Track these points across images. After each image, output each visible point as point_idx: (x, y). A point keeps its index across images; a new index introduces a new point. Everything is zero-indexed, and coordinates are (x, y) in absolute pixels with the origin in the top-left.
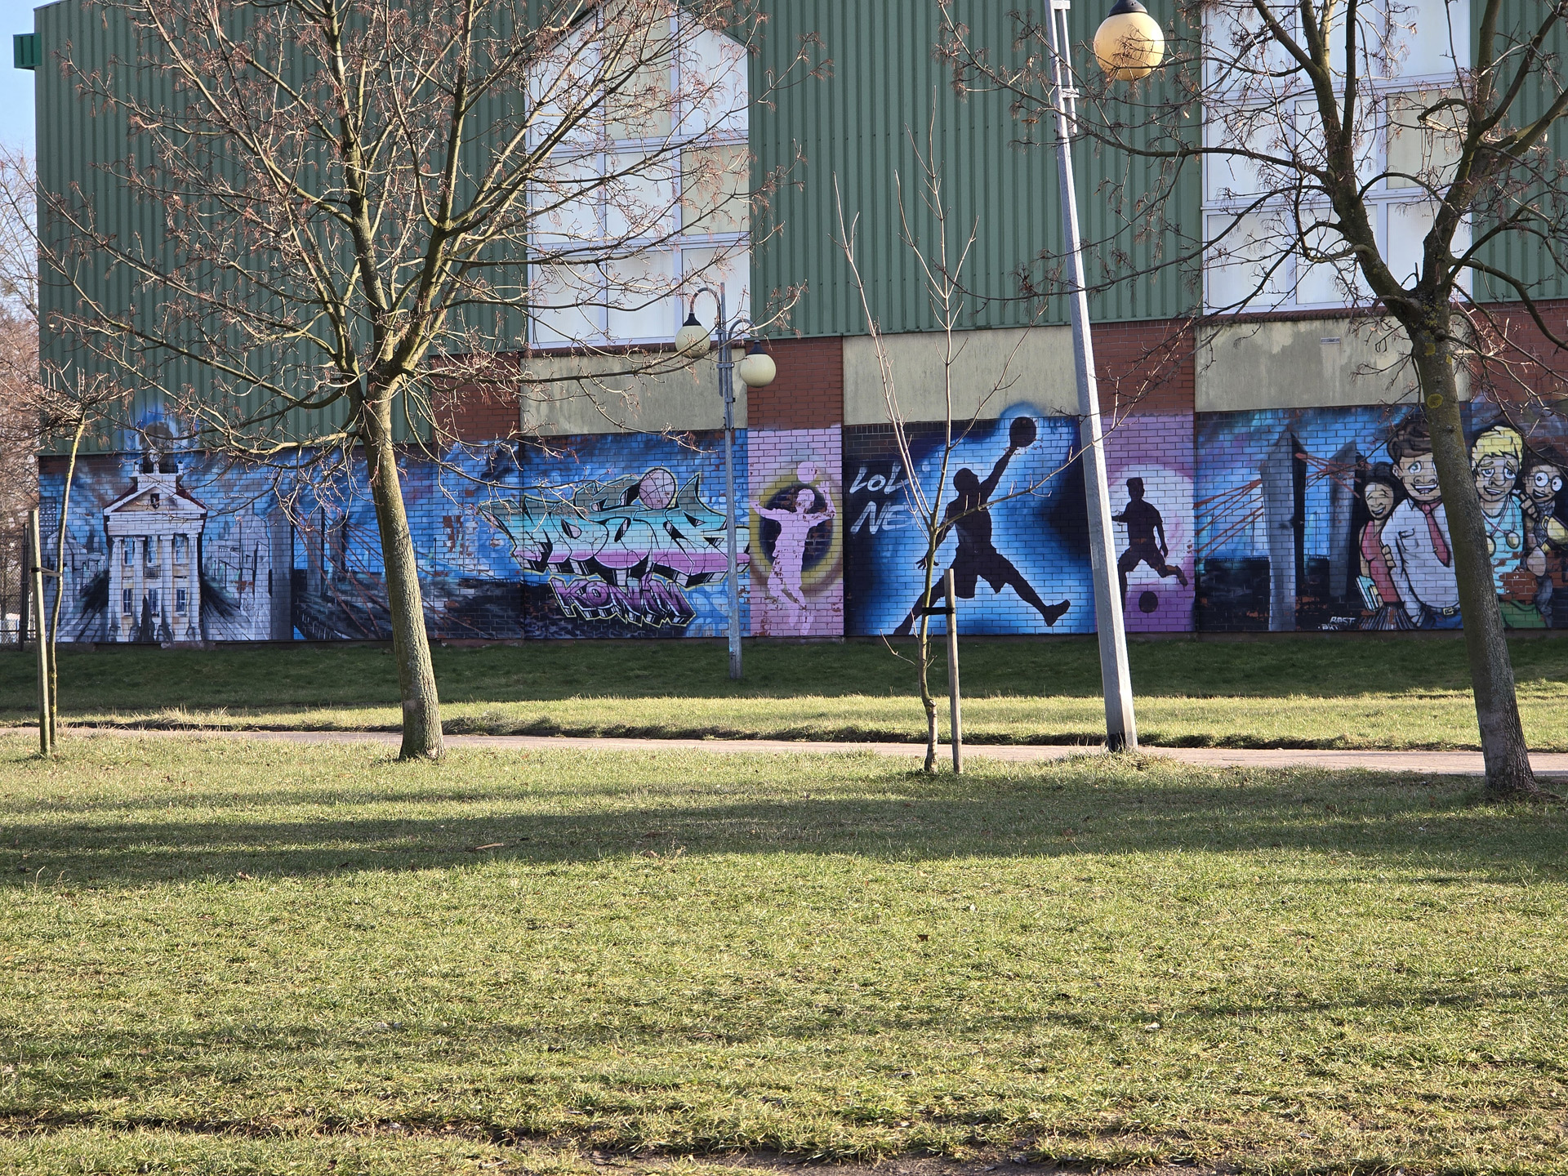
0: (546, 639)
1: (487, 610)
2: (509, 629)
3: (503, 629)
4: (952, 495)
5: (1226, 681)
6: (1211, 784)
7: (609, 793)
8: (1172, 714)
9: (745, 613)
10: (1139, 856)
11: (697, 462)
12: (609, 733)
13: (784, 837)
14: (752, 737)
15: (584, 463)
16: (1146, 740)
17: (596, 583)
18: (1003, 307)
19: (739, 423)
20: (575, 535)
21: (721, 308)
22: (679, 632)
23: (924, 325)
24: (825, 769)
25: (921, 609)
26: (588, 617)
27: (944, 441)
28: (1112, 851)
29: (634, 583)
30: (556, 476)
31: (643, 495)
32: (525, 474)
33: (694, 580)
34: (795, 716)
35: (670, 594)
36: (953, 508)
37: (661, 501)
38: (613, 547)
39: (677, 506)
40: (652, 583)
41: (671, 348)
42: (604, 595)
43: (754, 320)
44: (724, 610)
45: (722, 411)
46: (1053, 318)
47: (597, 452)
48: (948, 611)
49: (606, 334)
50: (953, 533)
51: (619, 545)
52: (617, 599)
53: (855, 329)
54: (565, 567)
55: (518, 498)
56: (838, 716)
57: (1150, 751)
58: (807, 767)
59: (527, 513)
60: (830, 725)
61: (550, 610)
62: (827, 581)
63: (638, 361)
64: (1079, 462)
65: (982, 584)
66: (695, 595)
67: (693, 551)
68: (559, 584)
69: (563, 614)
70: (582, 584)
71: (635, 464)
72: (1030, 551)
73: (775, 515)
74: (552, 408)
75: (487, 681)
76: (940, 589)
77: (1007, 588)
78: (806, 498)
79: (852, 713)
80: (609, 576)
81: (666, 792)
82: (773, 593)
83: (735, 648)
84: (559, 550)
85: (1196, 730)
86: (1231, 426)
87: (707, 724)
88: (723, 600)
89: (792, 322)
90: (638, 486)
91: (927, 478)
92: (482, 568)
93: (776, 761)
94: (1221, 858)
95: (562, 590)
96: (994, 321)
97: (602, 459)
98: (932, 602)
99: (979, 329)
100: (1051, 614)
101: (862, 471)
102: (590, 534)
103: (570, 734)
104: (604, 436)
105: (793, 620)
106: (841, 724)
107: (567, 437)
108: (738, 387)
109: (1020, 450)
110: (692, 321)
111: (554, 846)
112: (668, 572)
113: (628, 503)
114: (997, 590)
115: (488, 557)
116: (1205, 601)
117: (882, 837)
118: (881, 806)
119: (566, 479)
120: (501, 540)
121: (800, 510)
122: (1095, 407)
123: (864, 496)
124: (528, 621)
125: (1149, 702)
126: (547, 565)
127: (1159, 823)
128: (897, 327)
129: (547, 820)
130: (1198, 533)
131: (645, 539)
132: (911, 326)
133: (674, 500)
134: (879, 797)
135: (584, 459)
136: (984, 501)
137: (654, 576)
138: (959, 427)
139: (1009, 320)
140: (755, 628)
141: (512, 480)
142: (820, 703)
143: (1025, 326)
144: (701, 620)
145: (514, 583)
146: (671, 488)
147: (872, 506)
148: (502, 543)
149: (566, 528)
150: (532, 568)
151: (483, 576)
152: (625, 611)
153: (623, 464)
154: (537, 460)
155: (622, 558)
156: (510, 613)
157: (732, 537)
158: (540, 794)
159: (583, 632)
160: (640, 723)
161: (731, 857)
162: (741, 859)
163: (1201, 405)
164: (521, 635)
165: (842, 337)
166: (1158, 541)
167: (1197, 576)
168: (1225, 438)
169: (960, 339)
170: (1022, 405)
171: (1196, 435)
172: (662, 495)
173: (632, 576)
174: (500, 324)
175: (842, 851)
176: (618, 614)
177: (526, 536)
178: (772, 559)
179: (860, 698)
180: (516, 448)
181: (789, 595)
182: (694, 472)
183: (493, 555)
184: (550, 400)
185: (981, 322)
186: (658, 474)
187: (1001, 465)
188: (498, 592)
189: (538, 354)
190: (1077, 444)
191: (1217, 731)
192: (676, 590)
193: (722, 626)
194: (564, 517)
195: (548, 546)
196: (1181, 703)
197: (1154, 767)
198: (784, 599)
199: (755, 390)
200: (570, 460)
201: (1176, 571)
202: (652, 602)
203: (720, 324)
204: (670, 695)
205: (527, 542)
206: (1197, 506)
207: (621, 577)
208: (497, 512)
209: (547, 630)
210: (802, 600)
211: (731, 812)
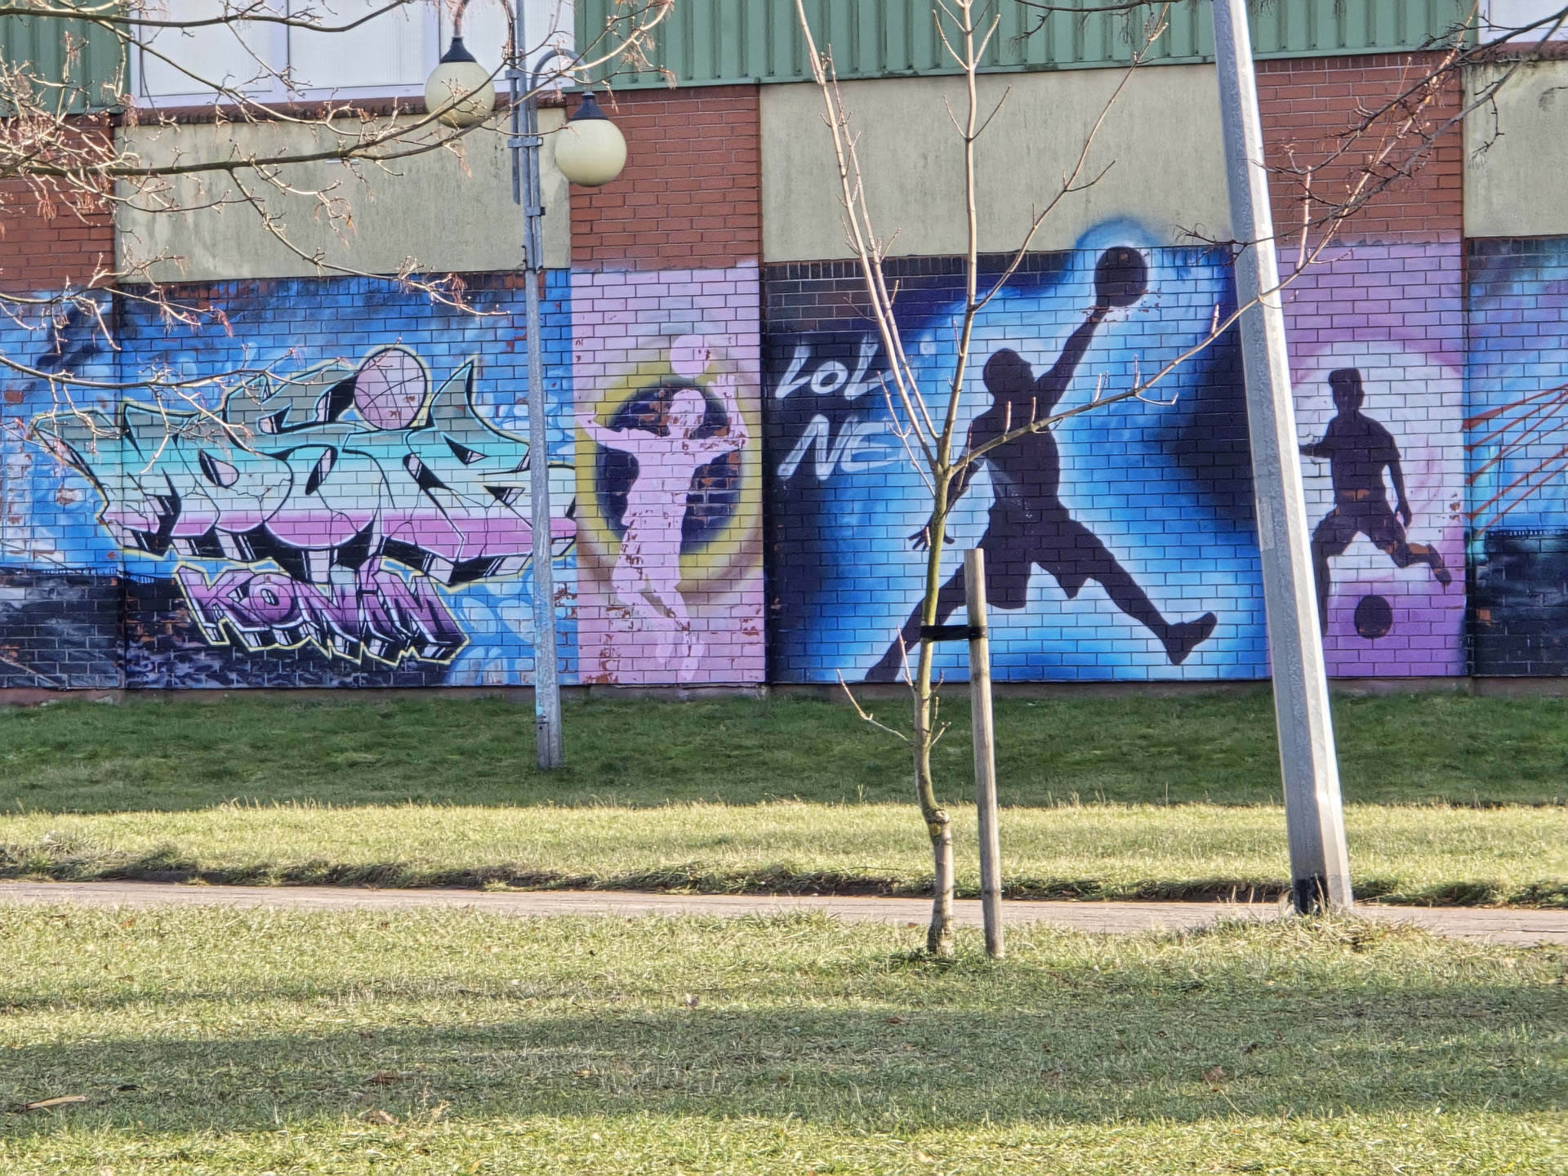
0: (169, 689)
1: (50, 631)
2: (94, 670)
3: (83, 669)
4: (983, 402)
5: (1529, 775)
6: (1499, 980)
7: (296, 995)
8: (1422, 840)
9: (566, 638)
10: (1356, 1123)
11: (469, 335)
12: (294, 878)
13: (648, 1083)
14: (582, 884)
15: (244, 336)
16: (1367, 892)
17: (269, 576)
18: (1079, 27)
19: (555, 254)
20: (226, 480)
21: (515, 26)
22: (433, 677)
23: (922, 63)
24: (727, 948)
25: (919, 631)
26: (253, 645)
27: (962, 295)
28: (1302, 1111)
29: (345, 578)
30: (187, 363)
31: (362, 401)
32: (126, 359)
33: (465, 572)
34: (668, 844)
35: (416, 599)
36: (983, 429)
37: (397, 413)
38: (302, 505)
39: (430, 423)
40: (381, 577)
41: (416, 107)
42: (285, 602)
43: (582, 52)
44: (525, 631)
45: (520, 233)
46: (1180, 48)
47: (269, 314)
48: (972, 632)
49: (285, 78)
50: (982, 481)
51: (313, 501)
52: (312, 610)
53: (783, 71)
54: (207, 545)
55: (111, 407)
56: (753, 843)
57: (1376, 912)
58: (692, 943)
59: (129, 436)
60: (737, 861)
61: (178, 631)
62: (732, 574)
63: (350, 133)
64: (1232, 337)
65: (1040, 579)
66: (466, 602)
67: (462, 513)
68: (194, 579)
69: (203, 640)
70: (241, 578)
71: (346, 339)
72: (1135, 516)
73: (627, 441)
74: (178, 227)
75: (51, 773)
76: (956, 592)
77: (1092, 588)
78: (687, 408)
79: (783, 838)
80: (294, 562)
81: (411, 995)
82: (622, 599)
83: (548, 707)
84: (195, 512)
85: (1468, 873)
86: (1535, 265)
87: (492, 860)
88: (524, 612)
89: (659, 55)
90: (353, 381)
91: (929, 370)
92: (40, 546)
93: (631, 931)
94: (1521, 1125)
95: (201, 592)
96: (1063, 55)
97: (278, 328)
98: (941, 616)
99: (1033, 70)
100: (1179, 640)
101: (801, 355)
102: (257, 479)
103: (216, 878)
104: (283, 283)
105: (662, 652)
106: (761, 860)
107: (208, 285)
108: (551, 186)
109: (1116, 313)
110: (457, 53)
111: (187, 1101)
112: (411, 556)
113: (332, 418)
114: (1071, 590)
115: (51, 525)
116: (1485, 615)
117: (842, 1084)
118: (840, 1023)
119: (207, 368)
120: (77, 490)
121: (676, 431)
122: (1264, 225)
123: (804, 405)
124: (131, 653)
125: (1376, 817)
126: (169, 540)
127: (1396, 1056)
128: (868, 66)
129: (172, 1050)
130: (1471, 478)
131: (366, 490)
132: (896, 64)
133: (424, 413)
134: (838, 1004)
135: (243, 328)
136: (1043, 414)
137: (384, 562)
138: (992, 266)
139: (1092, 52)
140: (588, 669)
141: (98, 370)
142: (718, 817)
143: (1124, 66)
144: (478, 652)
145: (106, 578)
146: (417, 388)
147: (820, 425)
148: (79, 496)
149: (207, 466)
150: (141, 547)
151: (43, 563)
152: (326, 634)
153: (320, 340)
154: (149, 332)
155: (320, 528)
156: (98, 637)
157: (540, 486)
158: (157, 997)
159: (243, 674)
160: (360, 857)
161: (541, 1122)
162: (562, 1128)
163: (1477, 224)
164: (121, 679)
165: (758, 86)
166: (1391, 496)
167: (1470, 567)
168: (1524, 289)
169: (996, 87)
170: (1118, 222)
171: (1466, 284)
172: (401, 401)
173: (341, 562)
174: (73, 57)
175: (763, 1112)
176: (314, 639)
177: (128, 483)
178: (620, 530)
179: (798, 808)
180: (106, 307)
181: (655, 602)
182: (464, 354)
183: (63, 520)
184: (175, 210)
185: (1036, 56)
186: (392, 360)
187: (1078, 343)
188: (72, 595)
189: (148, 119)
190: (1228, 303)
191: (1511, 875)
192: (429, 590)
193: (521, 664)
194: (205, 445)
195: (172, 503)
196: (1438, 818)
197: (1386, 944)
198: (645, 609)
199: (583, 190)
200: (214, 330)
201: (1430, 557)
202: (381, 614)
203: (514, 58)
204: (418, 800)
205: (130, 494)
206: (1469, 424)
207: (319, 566)
208: (69, 434)
209: (170, 670)
210: (682, 612)
211: (541, 1034)
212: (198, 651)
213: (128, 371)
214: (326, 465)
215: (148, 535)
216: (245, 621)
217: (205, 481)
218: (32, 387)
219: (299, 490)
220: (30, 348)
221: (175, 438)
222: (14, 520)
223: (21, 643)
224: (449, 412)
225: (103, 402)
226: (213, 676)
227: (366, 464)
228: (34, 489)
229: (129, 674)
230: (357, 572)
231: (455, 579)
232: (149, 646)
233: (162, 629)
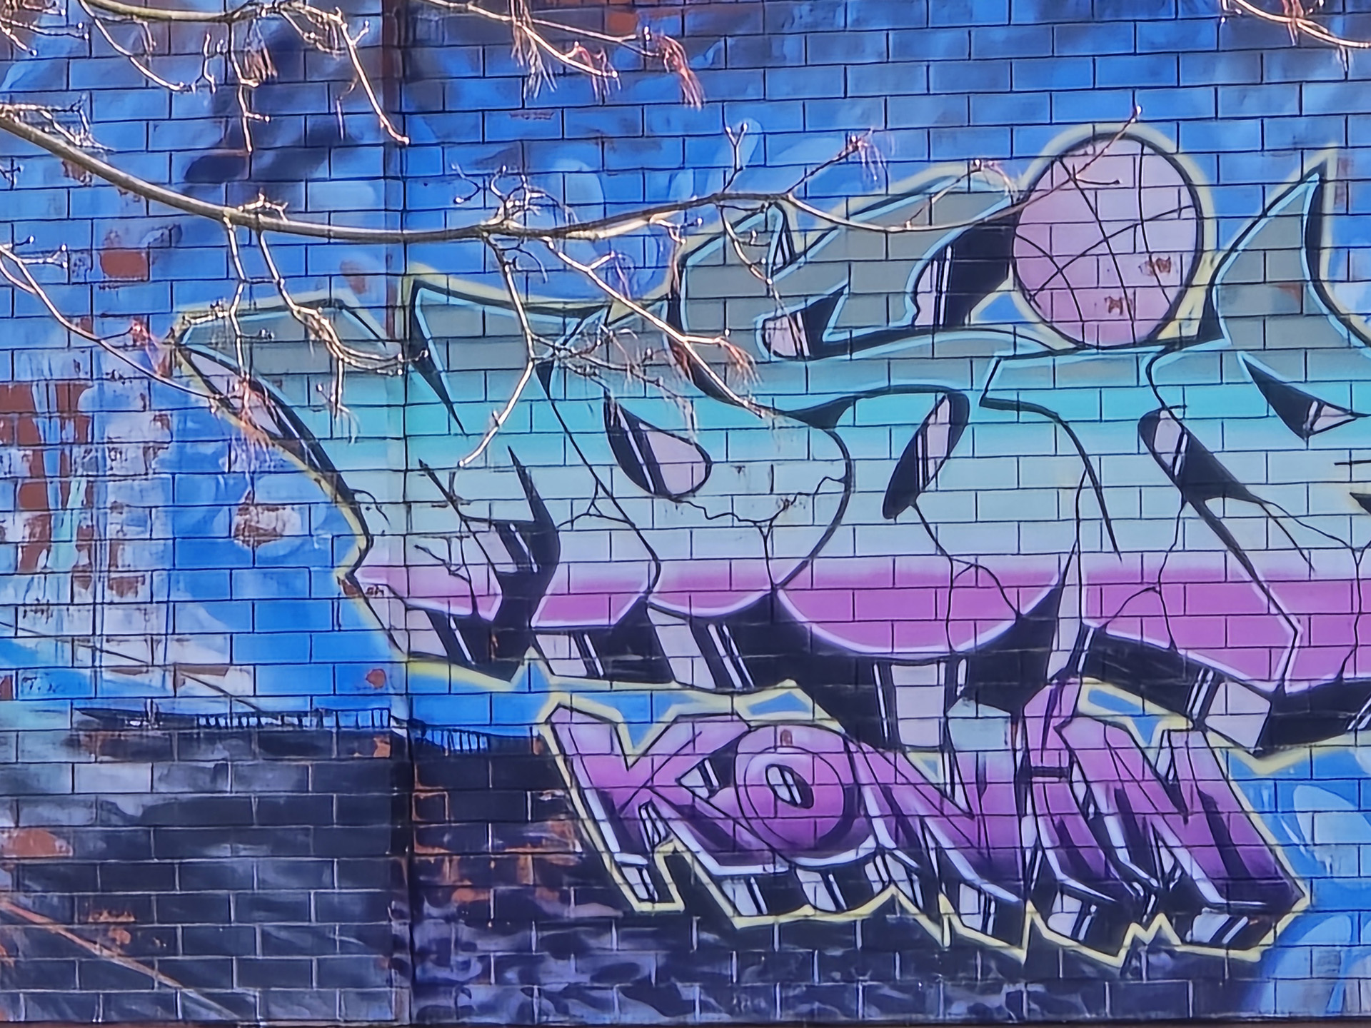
17: (789, 731)
20: (675, 480)
22: (1217, 994)
26: (745, 912)
29: (985, 734)
30: (578, 173)
31: (1033, 270)
32: (418, 164)
33: (1296, 721)
35: (1172, 789)
37: (1125, 304)
38: (875, 544)
39: (1209, 328)
40: (1081, 733)
42: (829, 799)
47: (791, 46)
52: (899, 819)
54: (627, 650)
55: (377, 290)
59: (426, 367)
61: (549, 875)
66: (1303, 796)
67: (1293, 565)
68: (591, 738)
69: (613, 897)
70: (715, 736)
80: (853, 695)
84: (594, 564)
90: (1007, 224)
92: (193, 653)
102: (758, 476)
112: (1159, 676)
113: (953, 316)
115: (220, 600)
119: (628, 186)
120: (289, 507)
126: (525, 638)
131: (1043, 505)
133: (1193, 303)
135: (725, 82)
137: (1091, 694)
141: (344, 195)
144: (1335, 929)
145: (361, 736)
146: (1178, 236)
148: (292, 522)
149: (628, 443)
150: (453, 657)
151: (198, 699)
152: (934, 880)
153: (926, 112)
154: (475, 93)
155: (922, 604)
156: (340, 891)
159: (717, 986)
164: (399, 1001)
172: (1133, 271)
173: (976, 694)
176: (904, 894)
177: (422, 488)
180: (370, 30)
182: (1300, 149)
183: (250, 586)
188: (274, 782)
192: (1205, 768)
194: (626, 393)
195: (536, 542)
205: (427, 518)
207: (917, 704)
208: (270, 361)
212: (602, 926)
213: (423, 196)
214: (937, 438)
215: (472, 626)
216: (726, 848)
217: (622, 483)
218: (174, 237)
219: (867, 506)
220: (167, 137)
221: (544, 371)
222: (122, 586)
223: (141, 909)
224: (1260, 300)
225: (356, 278)
226: (640, 991)
227: (1042, 436)
228: (176, 506)
229: (421, 988)
230: (1017, 719)
231: (1272, 739)
232: (474, 915)
233: (507, 870)
